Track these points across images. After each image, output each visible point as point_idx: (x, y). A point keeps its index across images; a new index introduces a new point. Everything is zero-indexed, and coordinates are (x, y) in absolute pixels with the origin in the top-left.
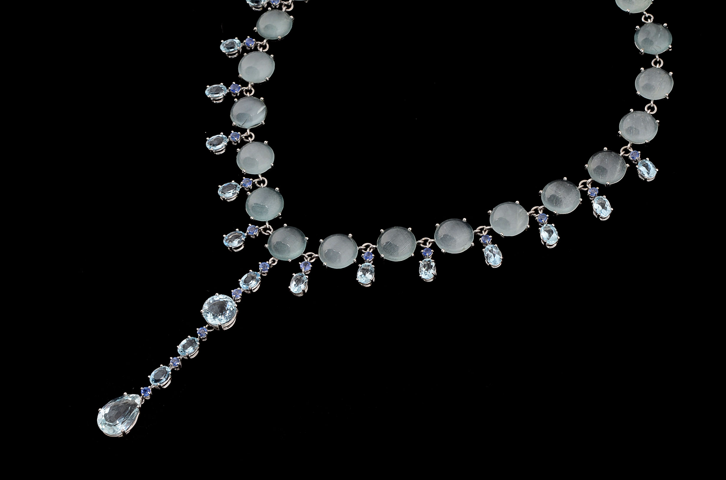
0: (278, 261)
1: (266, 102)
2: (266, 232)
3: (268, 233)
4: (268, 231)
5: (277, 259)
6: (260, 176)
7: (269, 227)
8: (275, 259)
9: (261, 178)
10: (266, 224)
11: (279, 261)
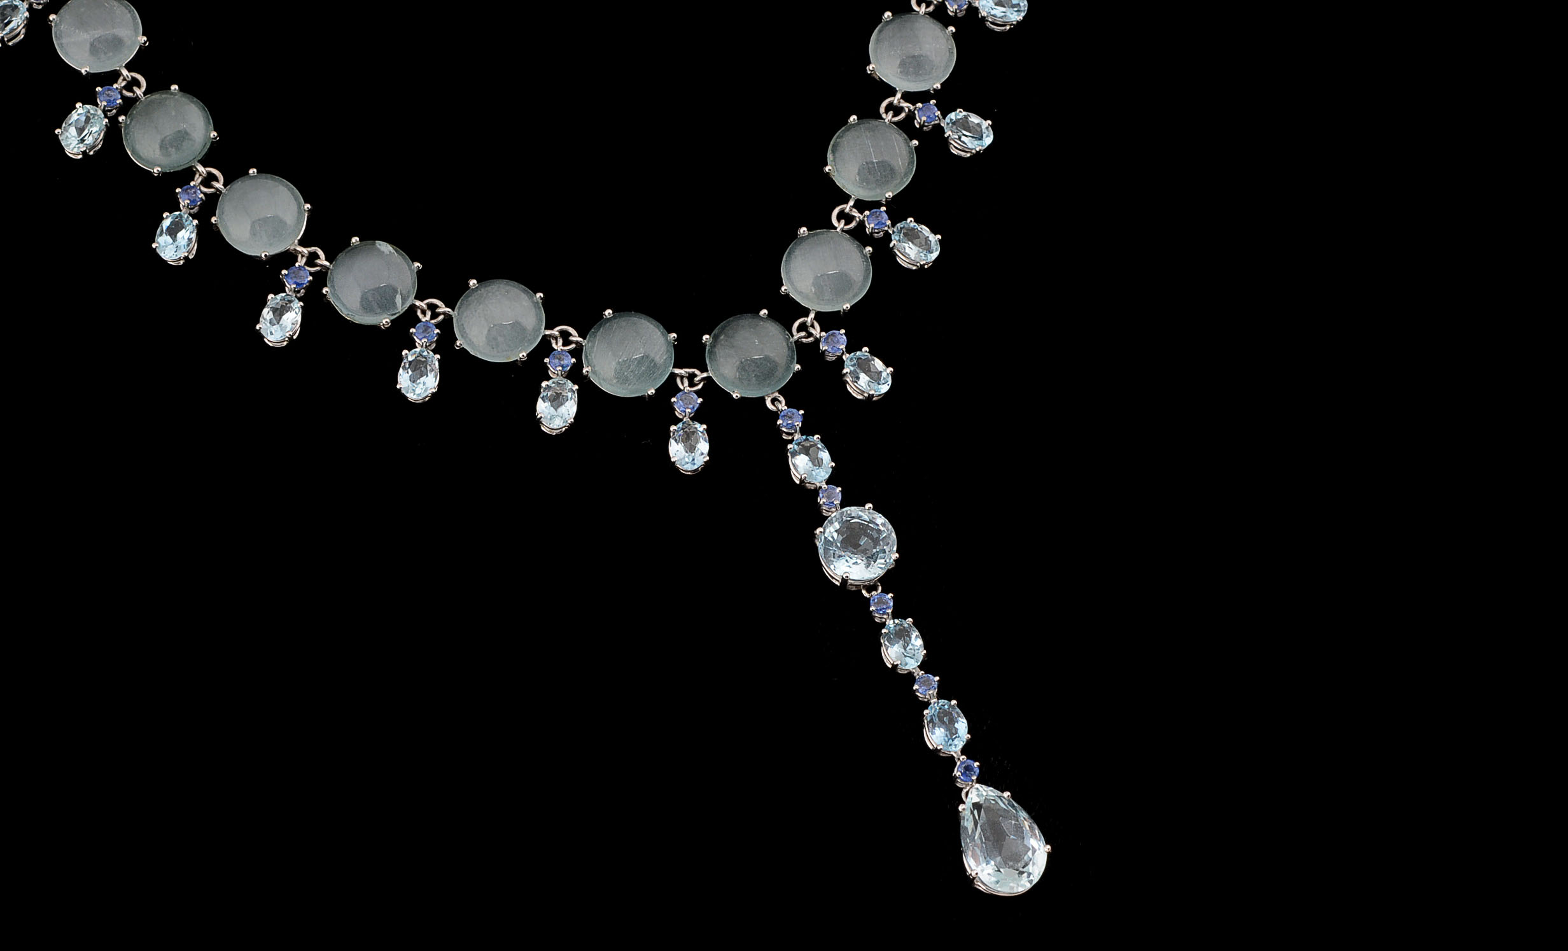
0: (779, 394)
1: (368, 236)
2: (697, 385)
3: (700, 381)
4: (697, 379)
5: (774, 392)
6: (548, 332)
7: (686, 372)
8: (773, 396)
9: (555, 332)
10: (677, 375)
11: (780, 392)
